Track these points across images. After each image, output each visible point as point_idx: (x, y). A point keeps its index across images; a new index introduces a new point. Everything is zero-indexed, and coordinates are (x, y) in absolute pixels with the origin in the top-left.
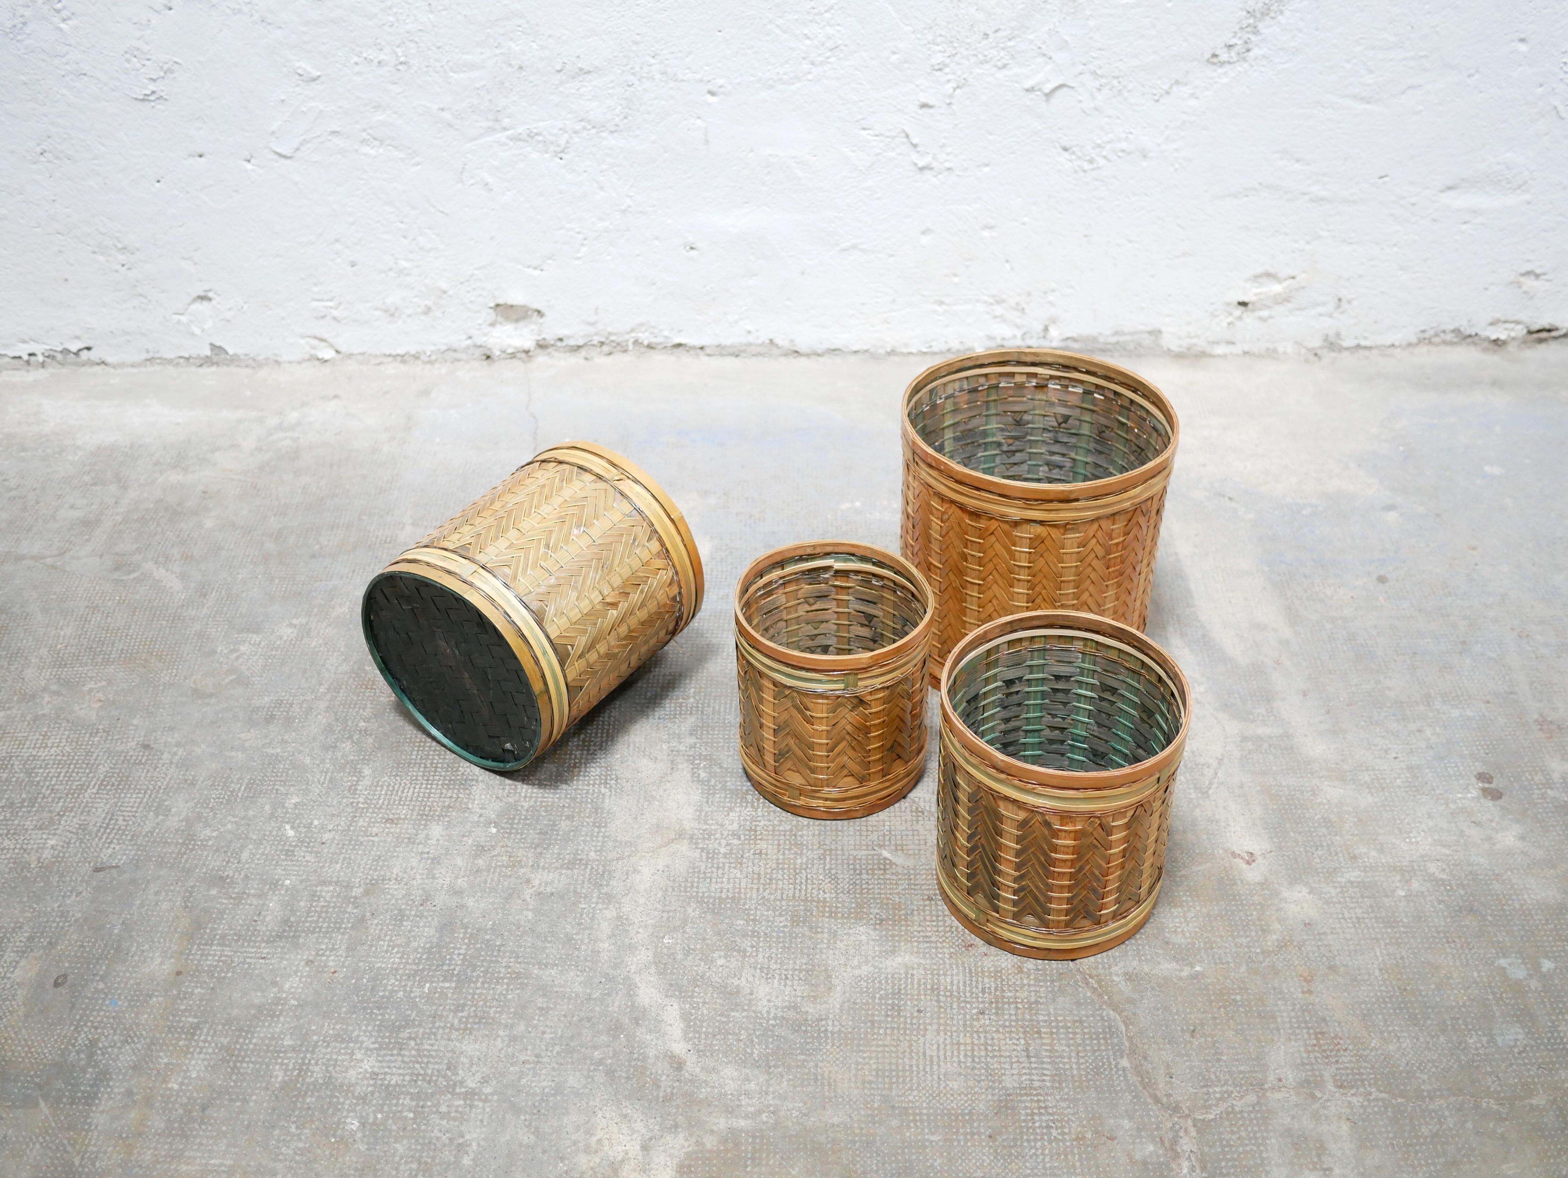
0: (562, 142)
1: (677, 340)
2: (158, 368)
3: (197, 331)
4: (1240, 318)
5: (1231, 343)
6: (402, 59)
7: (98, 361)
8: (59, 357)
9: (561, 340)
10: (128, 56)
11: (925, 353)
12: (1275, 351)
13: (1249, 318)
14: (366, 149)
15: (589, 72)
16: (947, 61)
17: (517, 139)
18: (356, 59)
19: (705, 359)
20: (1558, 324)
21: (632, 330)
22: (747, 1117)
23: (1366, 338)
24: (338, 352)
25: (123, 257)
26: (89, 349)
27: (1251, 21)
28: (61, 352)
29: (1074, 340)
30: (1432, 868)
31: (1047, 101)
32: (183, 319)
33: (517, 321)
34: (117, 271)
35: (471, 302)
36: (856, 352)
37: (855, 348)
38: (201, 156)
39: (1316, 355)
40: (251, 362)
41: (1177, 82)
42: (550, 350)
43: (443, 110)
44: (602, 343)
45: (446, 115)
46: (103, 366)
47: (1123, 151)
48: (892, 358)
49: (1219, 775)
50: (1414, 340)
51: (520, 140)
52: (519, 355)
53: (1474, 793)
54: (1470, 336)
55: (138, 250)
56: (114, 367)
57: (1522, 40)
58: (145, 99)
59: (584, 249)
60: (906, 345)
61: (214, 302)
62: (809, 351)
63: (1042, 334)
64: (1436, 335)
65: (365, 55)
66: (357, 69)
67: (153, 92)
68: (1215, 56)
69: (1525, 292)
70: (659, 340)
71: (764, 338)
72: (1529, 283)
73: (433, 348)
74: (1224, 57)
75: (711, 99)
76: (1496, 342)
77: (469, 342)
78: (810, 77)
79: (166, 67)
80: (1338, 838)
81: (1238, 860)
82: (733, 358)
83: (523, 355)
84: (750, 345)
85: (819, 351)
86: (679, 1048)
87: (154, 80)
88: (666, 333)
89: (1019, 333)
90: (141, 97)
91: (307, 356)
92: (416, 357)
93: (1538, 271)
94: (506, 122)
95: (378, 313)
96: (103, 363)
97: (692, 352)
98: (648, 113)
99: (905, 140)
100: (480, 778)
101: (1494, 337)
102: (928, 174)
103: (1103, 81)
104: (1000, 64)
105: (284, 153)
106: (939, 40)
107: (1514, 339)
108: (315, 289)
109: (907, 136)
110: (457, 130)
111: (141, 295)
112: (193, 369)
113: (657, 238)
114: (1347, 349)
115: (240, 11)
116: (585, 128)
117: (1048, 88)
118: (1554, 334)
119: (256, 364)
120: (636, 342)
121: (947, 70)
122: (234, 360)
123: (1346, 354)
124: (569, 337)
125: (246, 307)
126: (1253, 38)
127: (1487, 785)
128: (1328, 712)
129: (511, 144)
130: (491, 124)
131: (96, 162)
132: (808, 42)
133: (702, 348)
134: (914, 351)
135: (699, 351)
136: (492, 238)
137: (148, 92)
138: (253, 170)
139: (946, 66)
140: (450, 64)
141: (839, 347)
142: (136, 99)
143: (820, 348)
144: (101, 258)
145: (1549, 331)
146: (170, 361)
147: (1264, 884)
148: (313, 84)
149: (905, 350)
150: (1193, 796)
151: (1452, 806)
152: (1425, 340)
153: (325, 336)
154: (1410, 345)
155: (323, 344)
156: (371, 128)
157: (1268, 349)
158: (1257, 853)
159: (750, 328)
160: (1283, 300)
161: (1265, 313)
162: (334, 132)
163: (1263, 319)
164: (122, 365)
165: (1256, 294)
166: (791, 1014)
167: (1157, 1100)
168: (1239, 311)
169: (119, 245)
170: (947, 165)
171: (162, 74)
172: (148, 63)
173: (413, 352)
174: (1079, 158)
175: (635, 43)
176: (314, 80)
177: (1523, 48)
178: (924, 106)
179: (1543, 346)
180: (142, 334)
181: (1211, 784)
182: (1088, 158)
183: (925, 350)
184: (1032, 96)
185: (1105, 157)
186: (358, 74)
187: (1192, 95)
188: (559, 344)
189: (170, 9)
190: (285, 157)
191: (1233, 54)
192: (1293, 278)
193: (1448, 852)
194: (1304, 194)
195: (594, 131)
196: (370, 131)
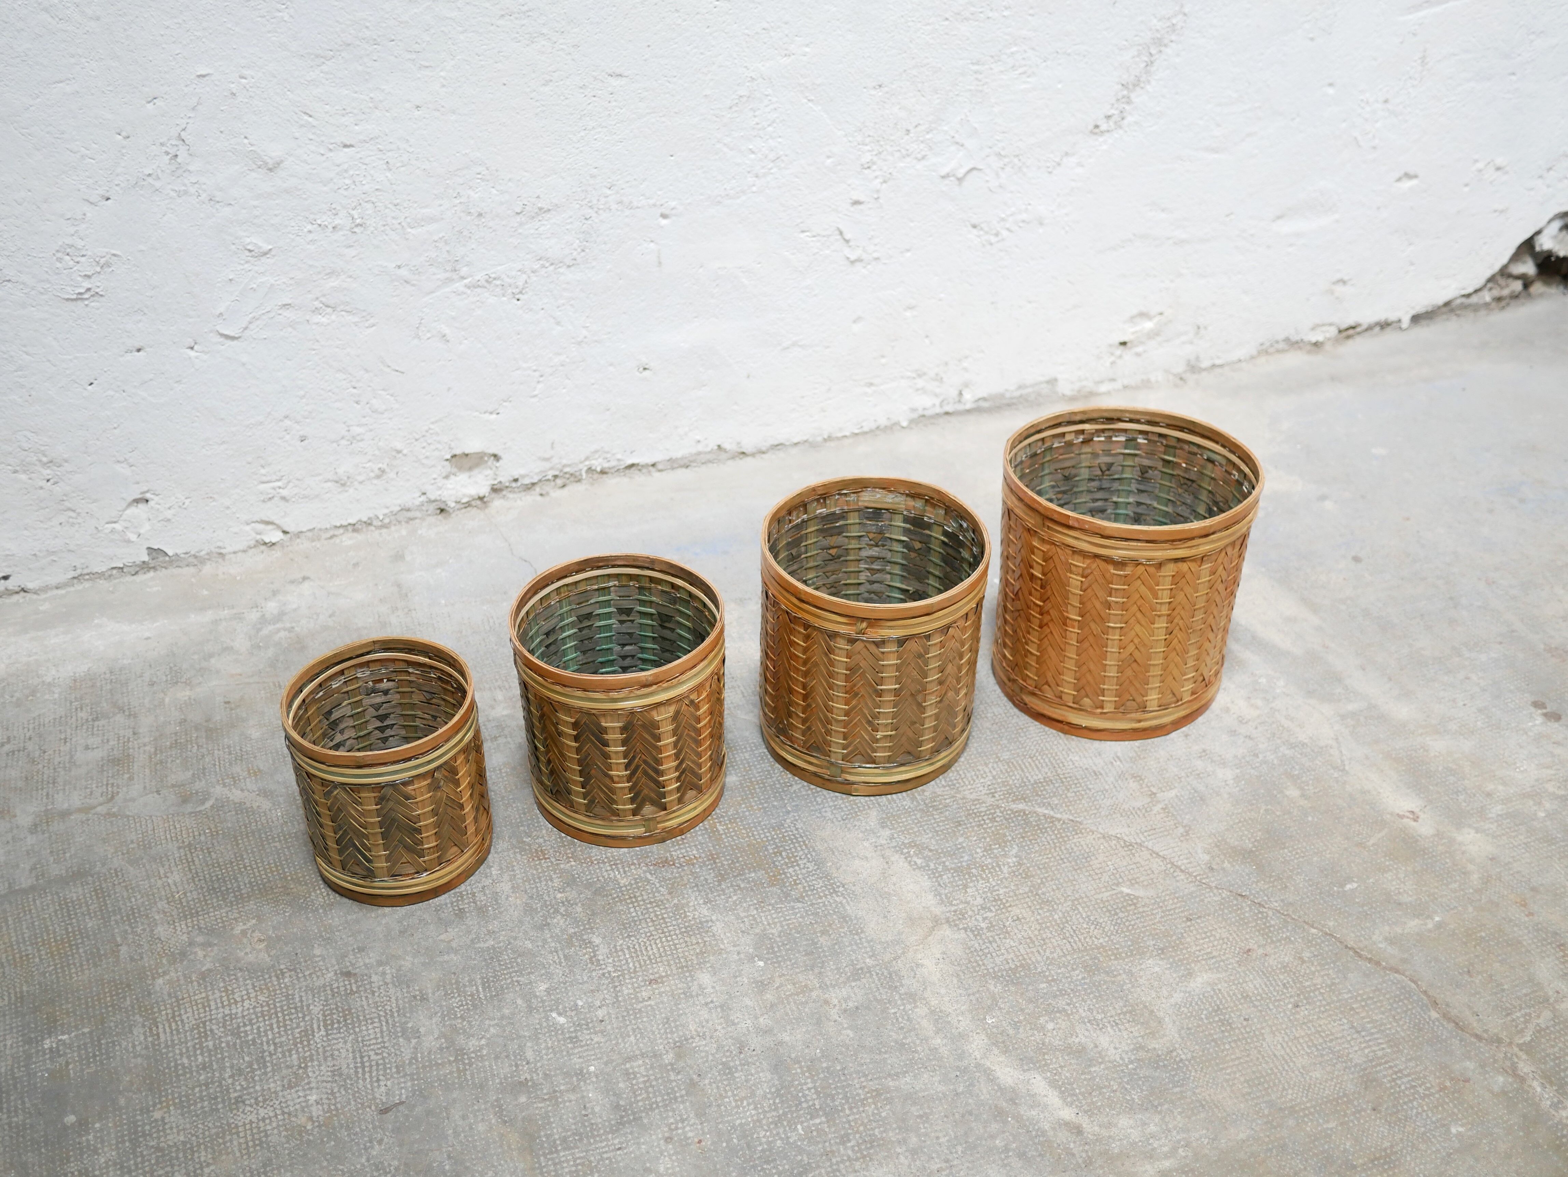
0: (520, 284)
1: (630, 462)
2: (87, 585)
3: (133, 537)
4: (1120, 357)
5: (1113, 380)
6: (358, 221)
7: (17, 589)
9: (516, 480)
10: (59, 255)
11: (857, 434)
12: (1148, 381)
13: (1128, 355)
14: (317, 318)
15: (549, 210)
16: (875, 159)
17: (475, 286)
18: (310, 227)
19: (657, 475)
20: (1361, 321)
21: (587, 459)
22: (1166, 1157)
23: (1218, 358)
24: (285, 532)
25: (48, 471)
26: (6, 578)
27: (1125, 92)
29: (984, 399)
30: (1551, 787)
31: (960, 184)
32: (117, 526)
33: (470, 469)
34: (41, 488)
35: (427, 457)
36: (796, 444)
37: (796, 441)
38: (139, 350)
39: (1181, 379)
40: (191, 560)
41: (1067, 154)
42: (504, 493)
43: (399, 267)
44: (556, 477)
45: (403, 272)
46: (22, 594)
47: (1023, 221)
48: (828, 444)
49: (1344, 752)
50: (1254, 353)
51: (479, 286)
52: (473, 503)
53: (1539, 720)
54: (1297, 342)
55: (66, 461)
56: (35, 593)
57: (1331, 85)
58: (79, 298)
59: (540, 386)
60: (841, 429)
61: (151, 503)
62: (754, 450)
63: (957, 399)
64: (1272, 346)
65: (319, 222)
66: (310, 237)
67: (89, 290)
68: (1097, 127)
69: (1337, 298)
70: (613, 463)
71: (712, 446)
72: (1339, 289)
73: (386, 511)
74: (1104, 127)
75: (664, 222)
76: (1316, 344)
77: (423, 498)
78: (754, 189)
79: (103, 261)
80: (1466, 782)
81: (1405, 820)
82: (684, 470)
83: (479, 502)
84: (699, 453)
85: (764, 449)
86: (1067, 1114)
87: (89, 277)
88: (619, 456)
89: (937, 401)
90: (75, 297)
91: (252, 543)
92: (368, 524)
93: (1346, 278)
94: (464, 271)
95: (329, 484)
96: (24, 590)
97: (644, 471)
98: (605, 243)
99: (839, 237)
100: (714, 918)
101: (1314, 340)
102: (858, 265)
103: (1006, 160)
104: (919, 156)
105: (232, 334)
106: (868, 140)
107: (1329, 339)
108: (263, 471)
109: (841, 233)
110: (413, 285)
111: (69, 509)
112: (129, 579)
113: (611, 365)
114: (1205, 369)
115: (186, 192)
116: (543, 266)
117: (961, 173)
118: (1358, 330)
119: (197, 560)
120: (590, 470)
121: (874, 167)
122: (174, 561)
123: (1204, 374)
124: (523, 476)
125: (187, 502)
126: (1127, 107)
127: (1544, 711)
128: (1390, 679)
129: (469, 292)
130: (448, 275)
131: (20, 373)
132: (753, 156)
133: (653, 465)
134: (848, 434)
135: (651, 468)
136: (449, 389)
137: (82, 291)
138: (197, 358)
139: (874, 163)
140: (408, 220)
141: (782, 441)
142: (68, 300)
143: (764, 446)
144: (23, 477)
145: (1353, 328)
146: (101, 575)
147: (1439, 835)
148: (263, 259)
149: (840, 435)
150: (1336, 775)
151: (1530, 734)
152: (1264, 351)
153: (273, 518)
154: (1252, 358)
155: (270, 527)
156: (324, 295)
157: (1143, 381)
158: (1416, 810)
159: (698, 438)
160: (1153, 335)
161: (1140, 349)
162: (285, 305)
163: (1138, 355)
164: (45, 589)
165: (1133, 333)
166: (1142, 1054)
167: (1479, 1038)
168: (1119, 351)
169: (45, 459)
170: (875, 255)
171: (98, 269)
172: (83, 259)
173: (365, 519)
174: (987, 233)
175: (593, 176)
176: (265, 254)
177: (1331, 91)
178: (856, 203)
179: (1350, 342)
180: (69, 551)
181: (1342, 761)
182: (994, 232)
183: (857, 431)
184: (947, 182)
185: (1008, 229)
186: (313, 241)
187: (1080, 165)
188: (514, 485)
189: (108, 199)
190: (233, 338)
191: (1111, 123)
192: (1161, 314)
193: (1553, 772)
194: (1169, 239)
195: (552, 268)
196: (323, 299)
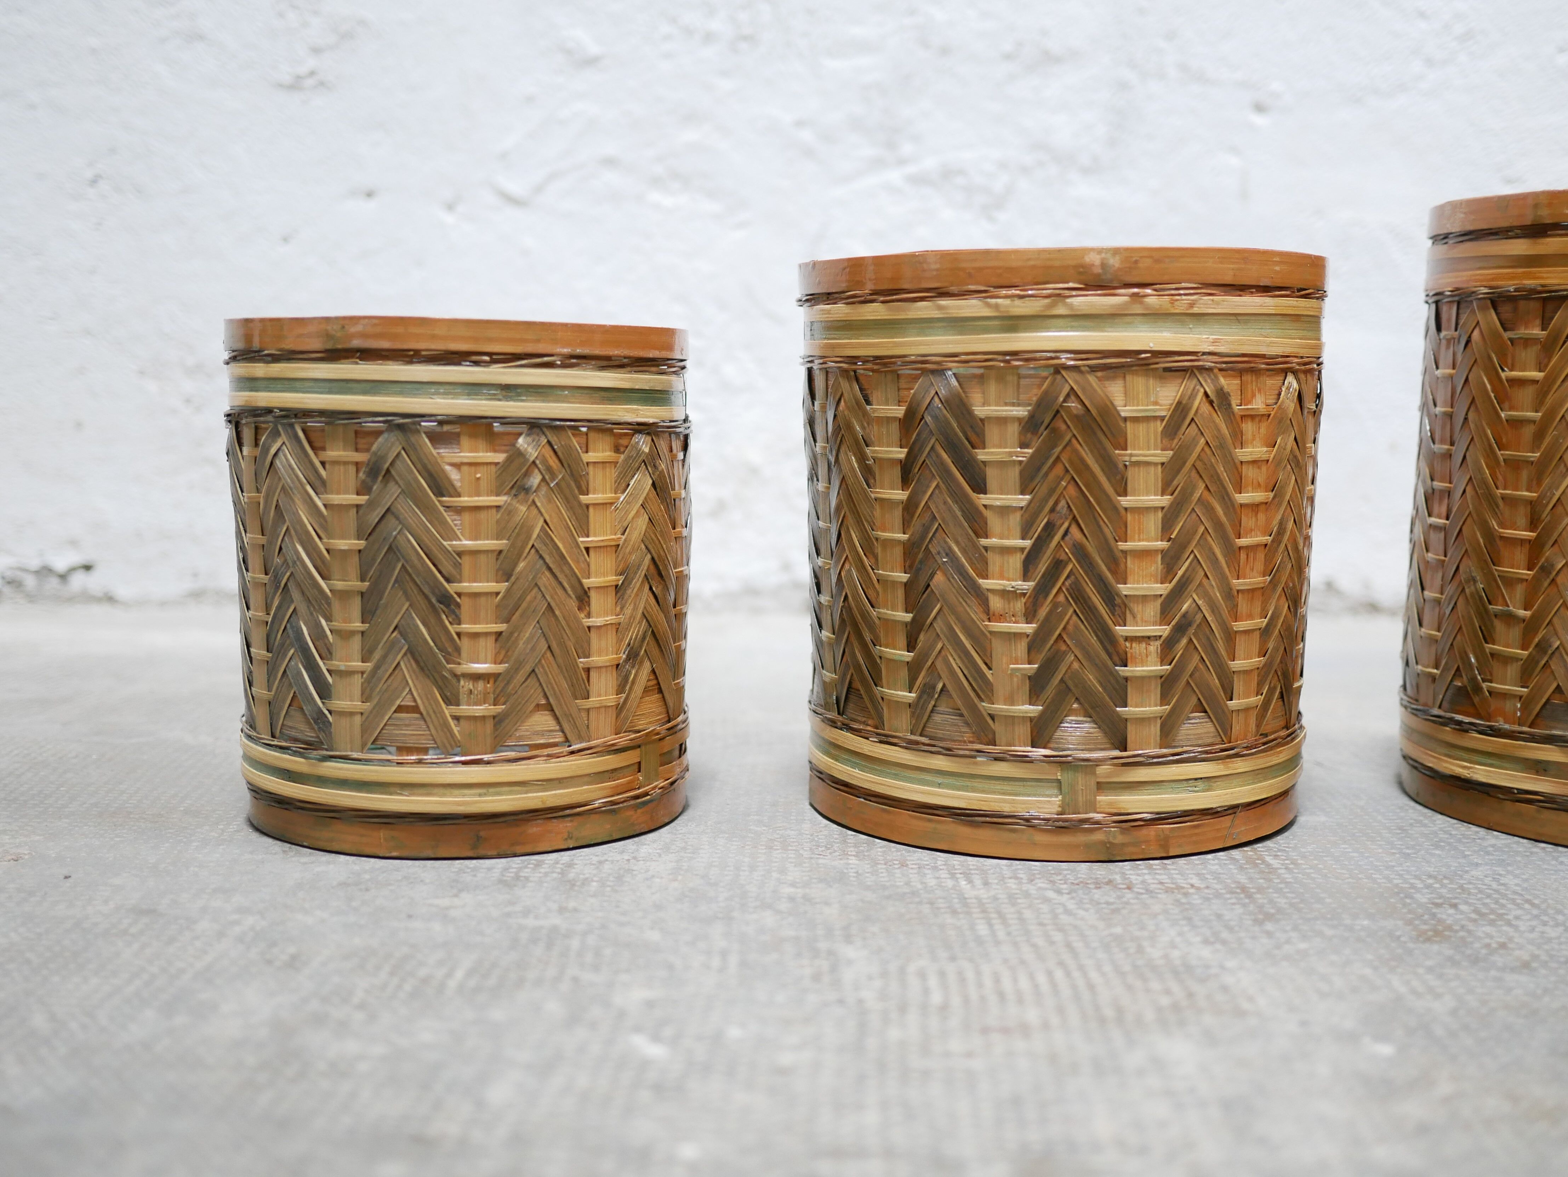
6: (746, 31)
7: (101, 594)
8: (30, 582)
14: (655, 196)
15: (1061, 59)
17: (919, 180)
18: (667, 28)
26: (88, 568)
28: (37, 573)
38: (370, 194)
43: (800, 124)
45: (807, 136)
46: (107, 605)
51: (926, 182)
56: (127, 607)
58: (295, 85)
66: (666, 46)
67: (312, 73)
75: (1257, 119)
78: (1424, 85)
79: (343, 28)
87: (316, 51)
90: (290, 81)
94: (907, 149)
96: (109, 598)
98: (1151, 138)
105: (516, 194)
110: (820, 161)
116: (1040, 163)
130: (879, 152)
131: (184, 199)
137: (303, 73)
138: (455, 227)
140: (825, 42)
142: (280, 86)
144: (152, 385)
148: (587, 71)
156: (673, 156)
162: (608, 160)
164: (142, 603)
171: (334, 40)
172: (314, 19)
176: (591, 62)
186: (668, 55)
190: (517, 202)
195: (1055, 168)
196: (670, 162)
